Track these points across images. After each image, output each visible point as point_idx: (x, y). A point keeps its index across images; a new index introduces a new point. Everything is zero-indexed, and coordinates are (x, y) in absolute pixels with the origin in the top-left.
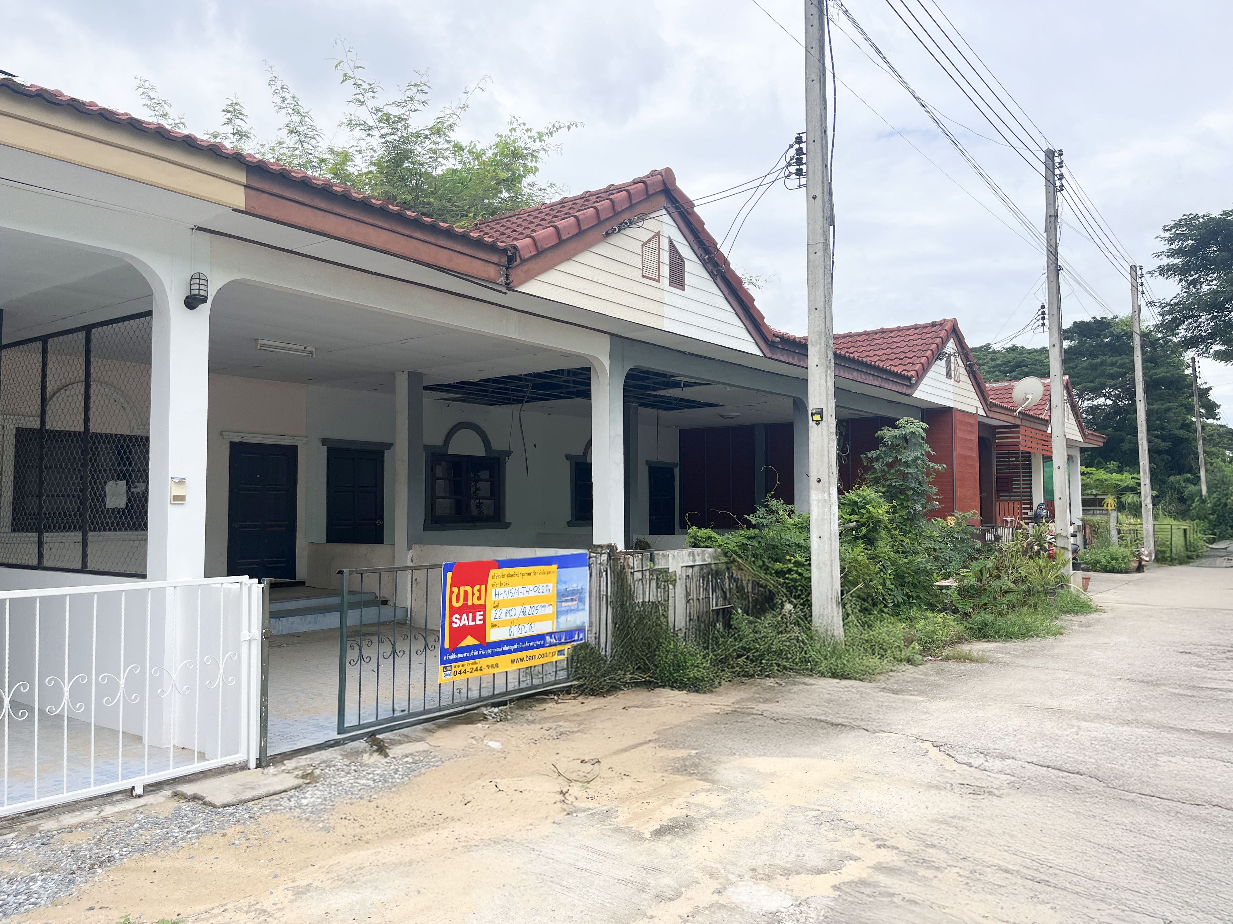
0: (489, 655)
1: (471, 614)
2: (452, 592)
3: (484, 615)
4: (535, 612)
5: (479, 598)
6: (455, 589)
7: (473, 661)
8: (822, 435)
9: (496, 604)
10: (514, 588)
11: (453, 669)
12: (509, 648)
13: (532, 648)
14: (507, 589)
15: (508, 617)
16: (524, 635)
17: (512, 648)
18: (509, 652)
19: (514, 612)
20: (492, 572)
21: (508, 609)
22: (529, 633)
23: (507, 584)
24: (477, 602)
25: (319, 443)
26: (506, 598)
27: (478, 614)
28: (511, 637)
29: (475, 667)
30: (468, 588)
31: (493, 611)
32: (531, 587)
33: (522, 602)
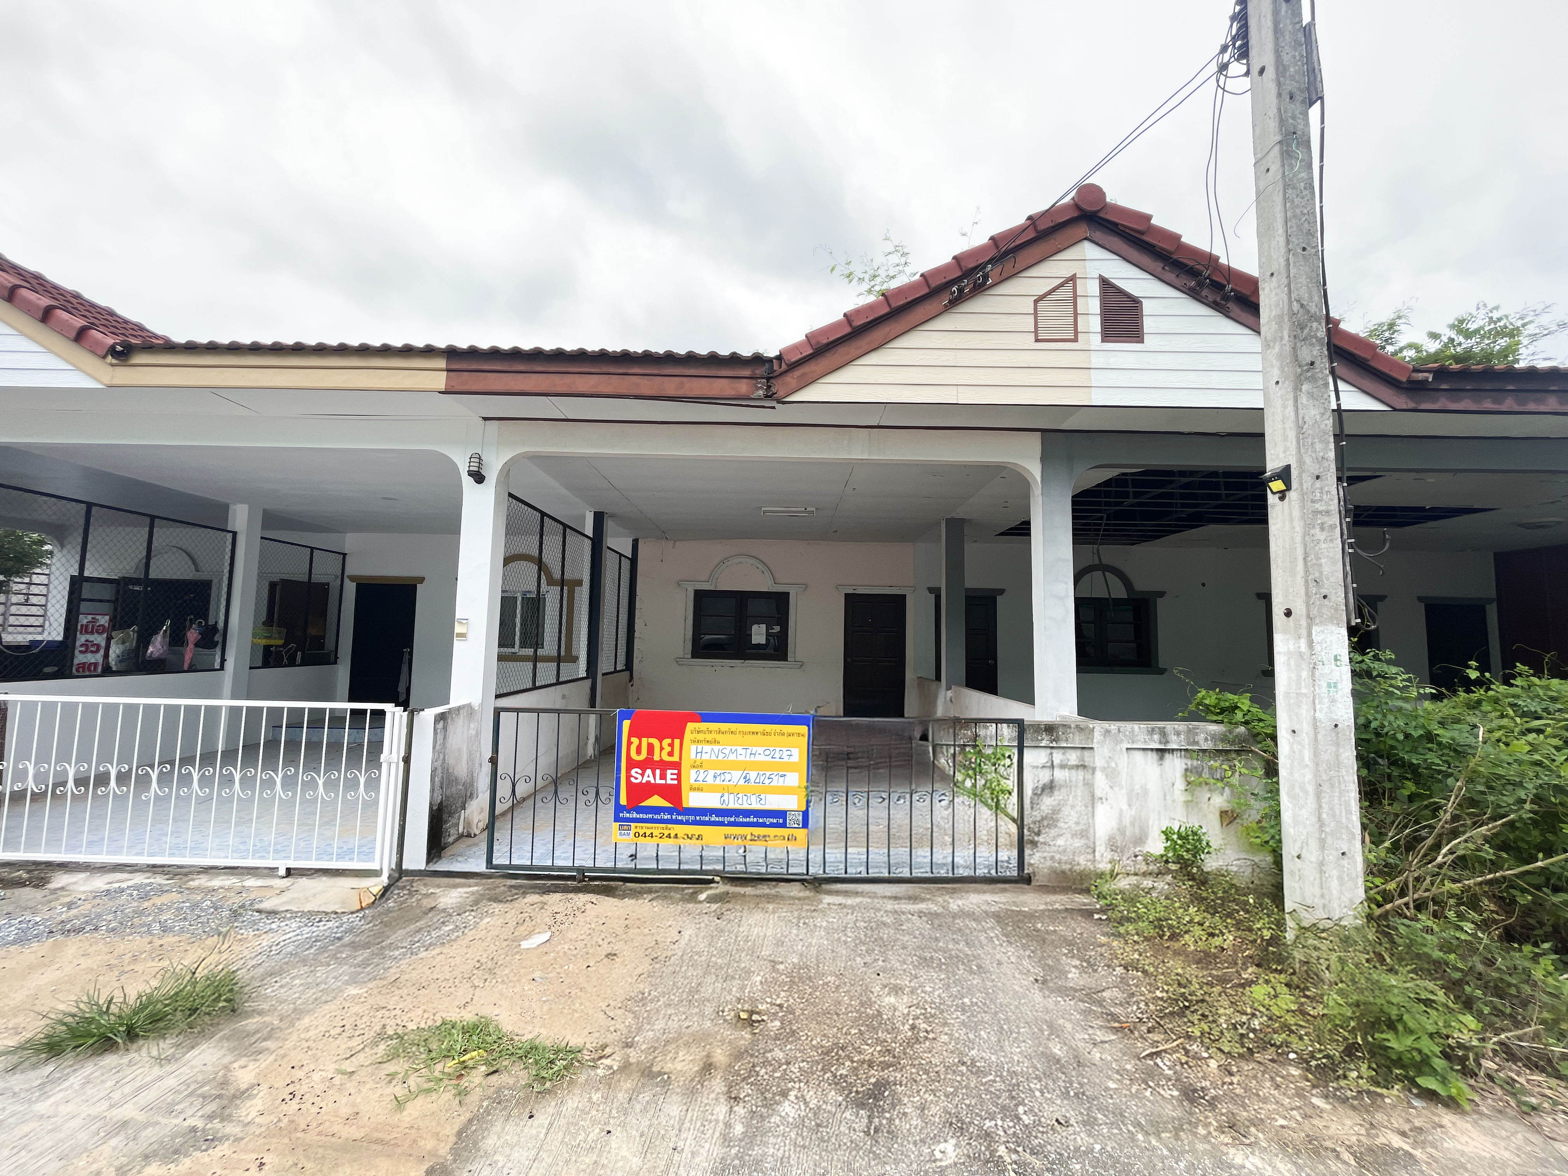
0: (687, 823)
1: (658, 772)
2: (629, 743)
3: (679, 775)
4: (767, 781)
5: (671, 754)
6: (635, 741)
7: (664, 825)
8: (1291, 520)
9: (698, 763)
10: (729, 748)
11: (633, 830)
12: (721, 819)
13: (763, 825)
14: (716, 748)
15: (718, 781)
16: (746, 806)
17: (726, 820)
18: (721, 824)
19: (728, 777)
20: (690, 726)
21: (719, 772)
22: (756, 806)
23: (716, 742)
24: (666, 758)
26: (714, 757)
27: (669, 772)
28: (724, 807)
29: (666, 833)
30: (655, 741)
31: (693, 772)
32: (760, 750)
33: (744, 766)
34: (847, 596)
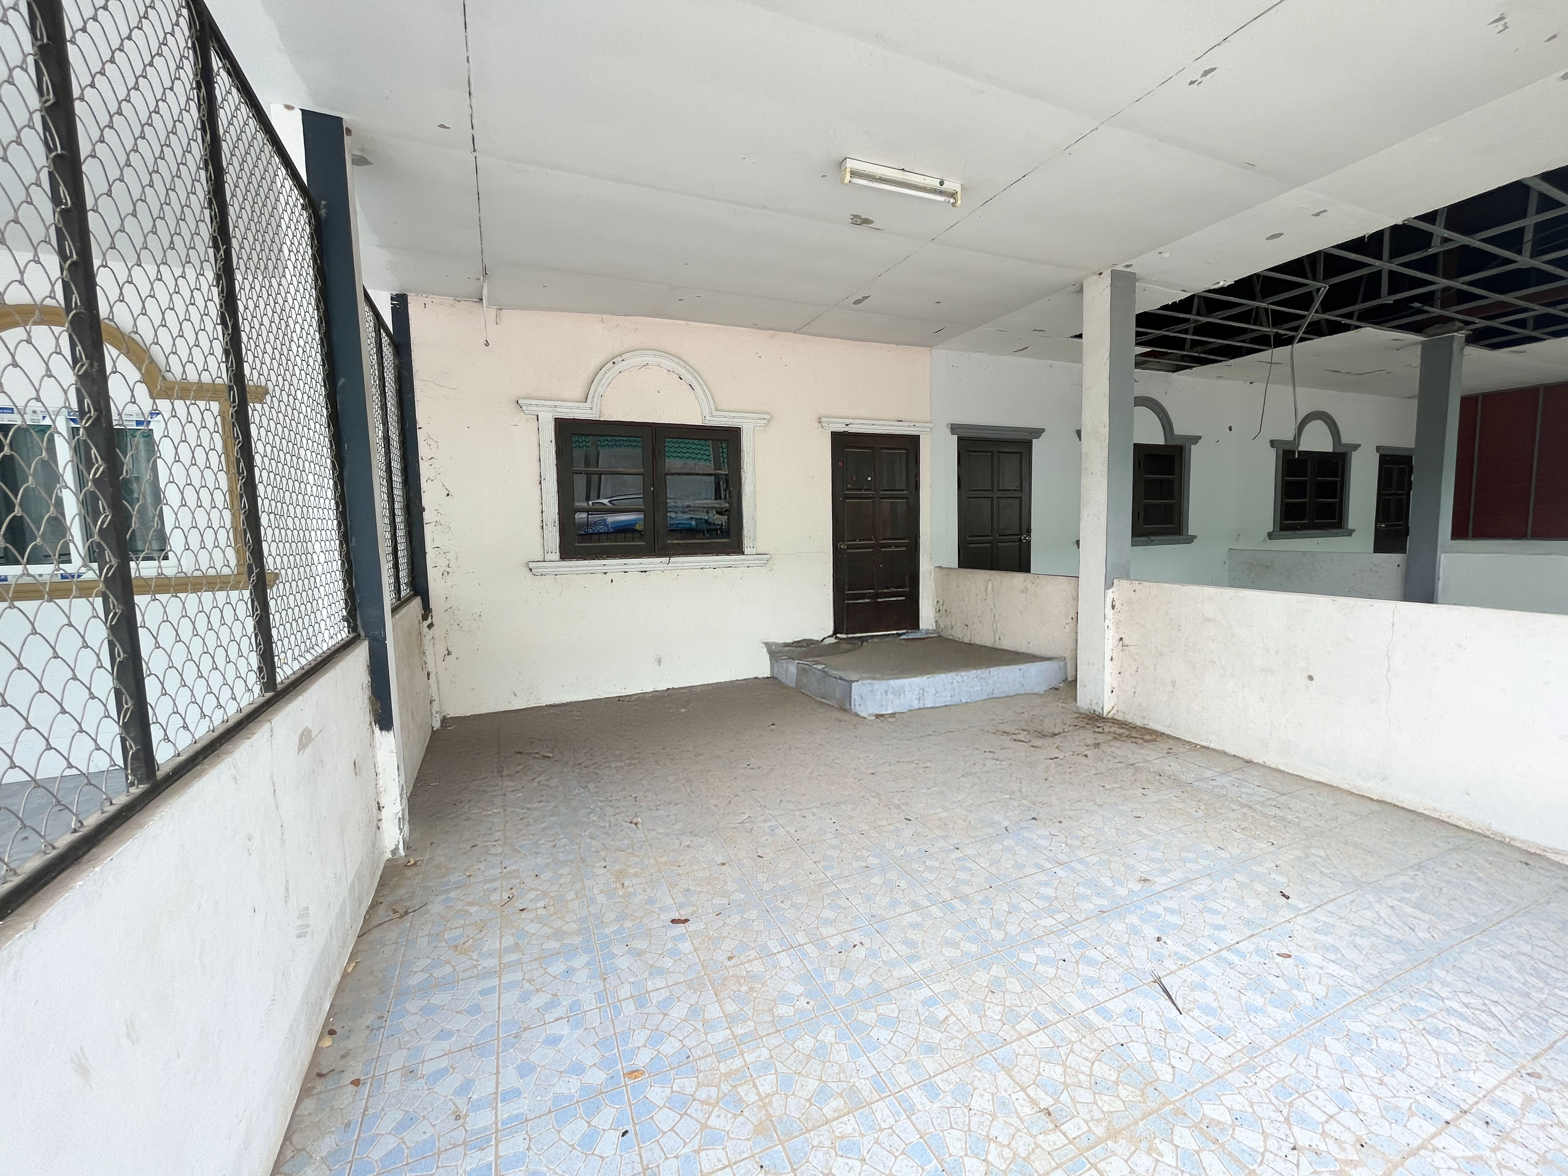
25: (948, 432)
34: (835, 435)
